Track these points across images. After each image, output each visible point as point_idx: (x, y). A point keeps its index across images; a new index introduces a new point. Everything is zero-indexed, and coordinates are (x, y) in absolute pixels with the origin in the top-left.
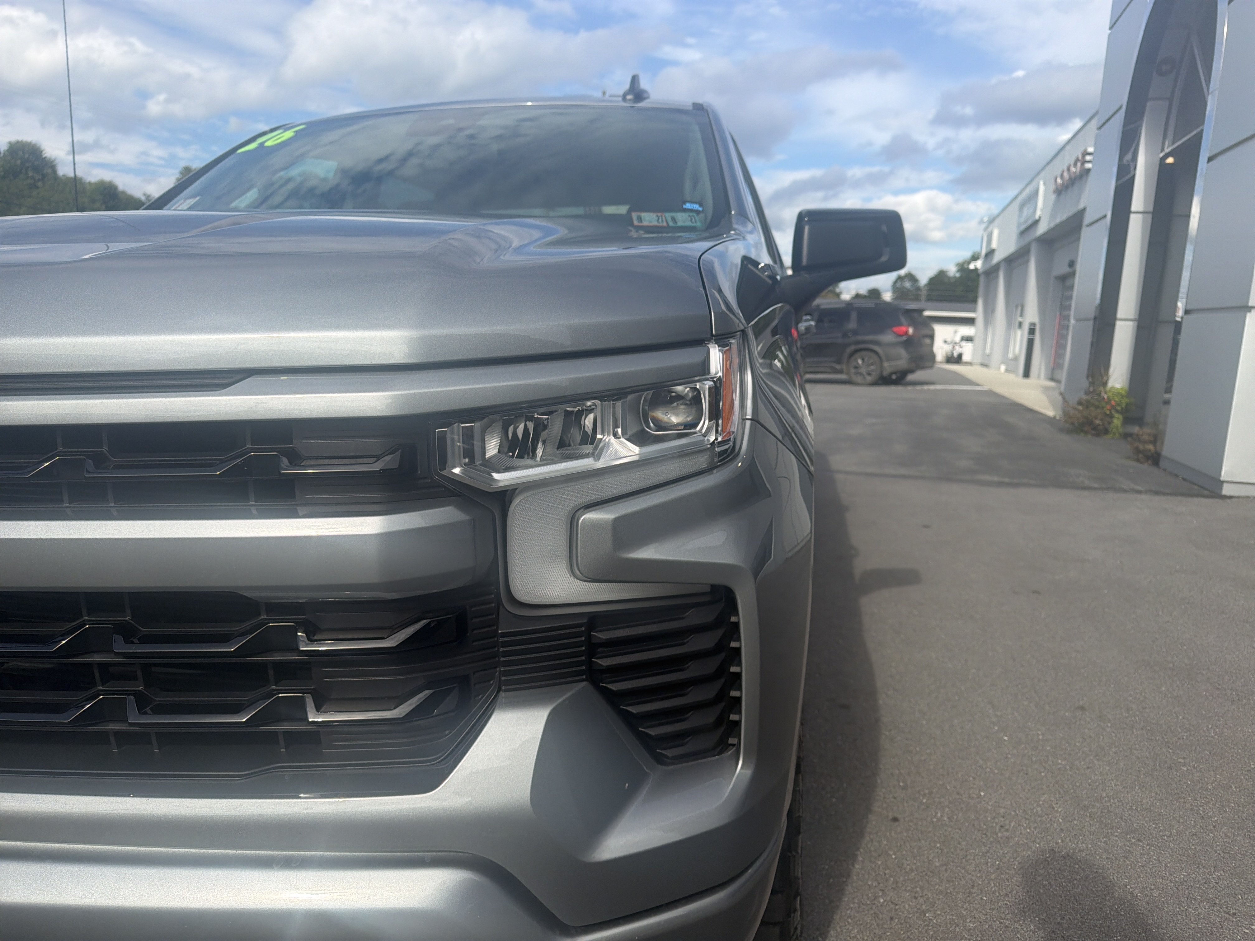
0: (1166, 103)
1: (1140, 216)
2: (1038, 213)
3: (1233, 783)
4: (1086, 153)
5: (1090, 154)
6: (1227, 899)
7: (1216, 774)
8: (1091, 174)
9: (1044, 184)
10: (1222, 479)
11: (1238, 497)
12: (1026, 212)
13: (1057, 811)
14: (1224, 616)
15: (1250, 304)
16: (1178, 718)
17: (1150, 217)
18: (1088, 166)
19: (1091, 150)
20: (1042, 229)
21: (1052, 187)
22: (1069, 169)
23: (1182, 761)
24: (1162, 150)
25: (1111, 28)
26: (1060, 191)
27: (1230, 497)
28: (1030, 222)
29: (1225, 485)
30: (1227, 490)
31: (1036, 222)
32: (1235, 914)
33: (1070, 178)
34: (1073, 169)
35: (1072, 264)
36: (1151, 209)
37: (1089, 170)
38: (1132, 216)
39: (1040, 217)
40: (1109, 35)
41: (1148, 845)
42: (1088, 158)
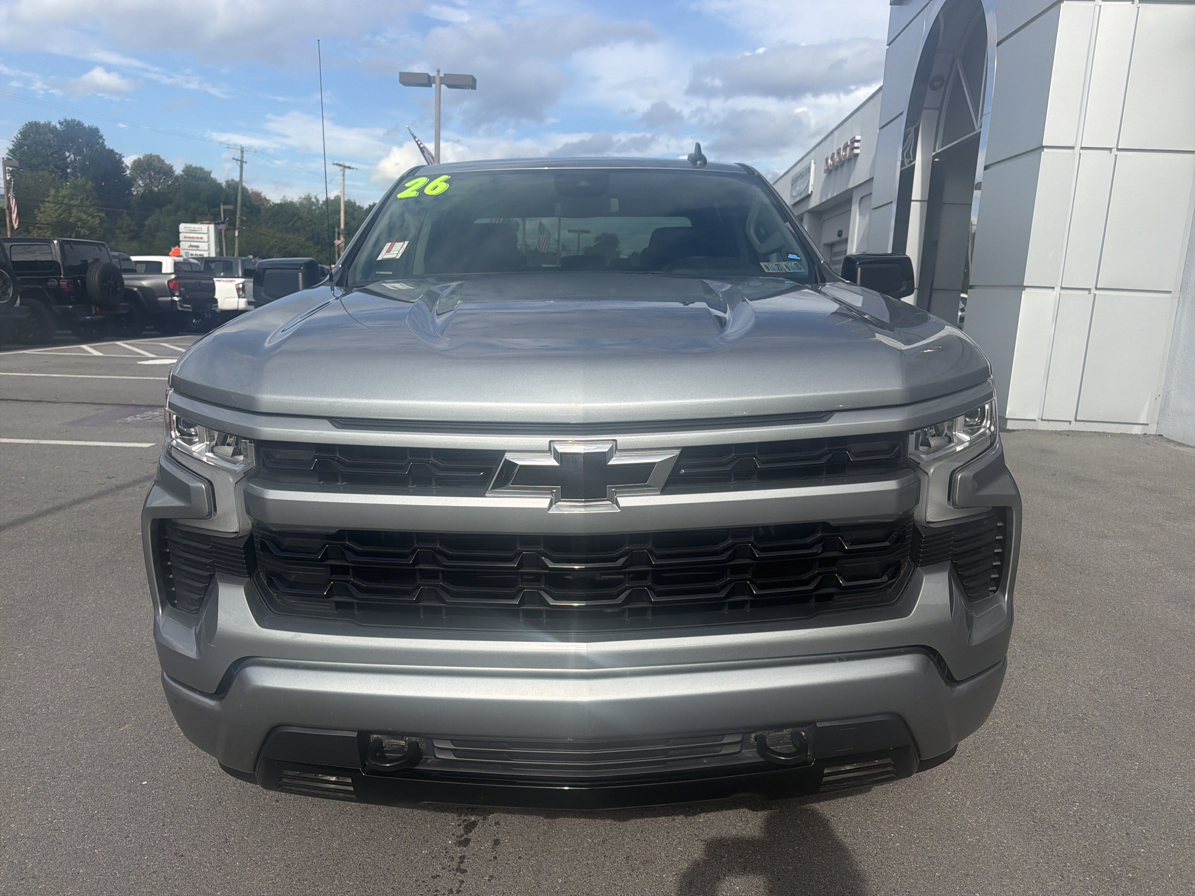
0: (937, 112)
1: (918, 203)
2: (811, 189)
3: (1104, 620)
4: (854, 141)
5: (858, 141)
6: (1130, 682)
7: (1092, 616)
8: (859, 158)
9: (815, 163)
10: (1007, 417)
11: (1018, 430)
12: (800, 187)
13: (1014, 646)
14: (1049, 518)
15: (1025, 284)
16: (1054, 585)
17: (926, 204)
18: (857, 151)
19: (858, 138)
20: (814, 202)
21: (823, 167)
22: (839, 153)
23: (1069, 610)
24: (934, 151)
25: (889, 45)
26: (829, 171)
27: (1013, 431)
28: (804, 195)
29: (1009, 421)
30: (1010, 425)
31: (809, 196)
32: (1137, 688)
33: (840, 161)
34: (842, 153)
35: (840, 234)
36: (927, 198)
37: (857, 155)
38: (913, 203)
39: (812, 192)
40: (887, 50)
41: (1074, 658)
42: (856, 144)
